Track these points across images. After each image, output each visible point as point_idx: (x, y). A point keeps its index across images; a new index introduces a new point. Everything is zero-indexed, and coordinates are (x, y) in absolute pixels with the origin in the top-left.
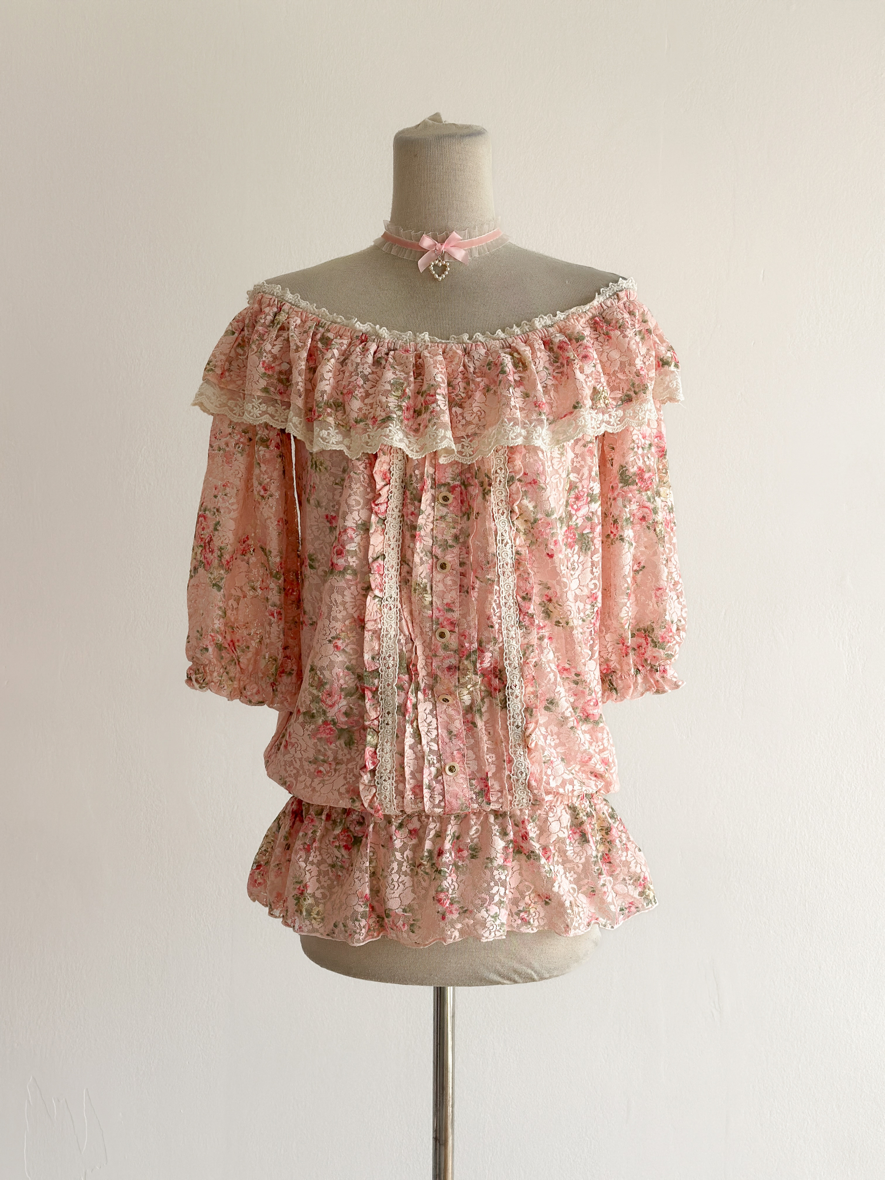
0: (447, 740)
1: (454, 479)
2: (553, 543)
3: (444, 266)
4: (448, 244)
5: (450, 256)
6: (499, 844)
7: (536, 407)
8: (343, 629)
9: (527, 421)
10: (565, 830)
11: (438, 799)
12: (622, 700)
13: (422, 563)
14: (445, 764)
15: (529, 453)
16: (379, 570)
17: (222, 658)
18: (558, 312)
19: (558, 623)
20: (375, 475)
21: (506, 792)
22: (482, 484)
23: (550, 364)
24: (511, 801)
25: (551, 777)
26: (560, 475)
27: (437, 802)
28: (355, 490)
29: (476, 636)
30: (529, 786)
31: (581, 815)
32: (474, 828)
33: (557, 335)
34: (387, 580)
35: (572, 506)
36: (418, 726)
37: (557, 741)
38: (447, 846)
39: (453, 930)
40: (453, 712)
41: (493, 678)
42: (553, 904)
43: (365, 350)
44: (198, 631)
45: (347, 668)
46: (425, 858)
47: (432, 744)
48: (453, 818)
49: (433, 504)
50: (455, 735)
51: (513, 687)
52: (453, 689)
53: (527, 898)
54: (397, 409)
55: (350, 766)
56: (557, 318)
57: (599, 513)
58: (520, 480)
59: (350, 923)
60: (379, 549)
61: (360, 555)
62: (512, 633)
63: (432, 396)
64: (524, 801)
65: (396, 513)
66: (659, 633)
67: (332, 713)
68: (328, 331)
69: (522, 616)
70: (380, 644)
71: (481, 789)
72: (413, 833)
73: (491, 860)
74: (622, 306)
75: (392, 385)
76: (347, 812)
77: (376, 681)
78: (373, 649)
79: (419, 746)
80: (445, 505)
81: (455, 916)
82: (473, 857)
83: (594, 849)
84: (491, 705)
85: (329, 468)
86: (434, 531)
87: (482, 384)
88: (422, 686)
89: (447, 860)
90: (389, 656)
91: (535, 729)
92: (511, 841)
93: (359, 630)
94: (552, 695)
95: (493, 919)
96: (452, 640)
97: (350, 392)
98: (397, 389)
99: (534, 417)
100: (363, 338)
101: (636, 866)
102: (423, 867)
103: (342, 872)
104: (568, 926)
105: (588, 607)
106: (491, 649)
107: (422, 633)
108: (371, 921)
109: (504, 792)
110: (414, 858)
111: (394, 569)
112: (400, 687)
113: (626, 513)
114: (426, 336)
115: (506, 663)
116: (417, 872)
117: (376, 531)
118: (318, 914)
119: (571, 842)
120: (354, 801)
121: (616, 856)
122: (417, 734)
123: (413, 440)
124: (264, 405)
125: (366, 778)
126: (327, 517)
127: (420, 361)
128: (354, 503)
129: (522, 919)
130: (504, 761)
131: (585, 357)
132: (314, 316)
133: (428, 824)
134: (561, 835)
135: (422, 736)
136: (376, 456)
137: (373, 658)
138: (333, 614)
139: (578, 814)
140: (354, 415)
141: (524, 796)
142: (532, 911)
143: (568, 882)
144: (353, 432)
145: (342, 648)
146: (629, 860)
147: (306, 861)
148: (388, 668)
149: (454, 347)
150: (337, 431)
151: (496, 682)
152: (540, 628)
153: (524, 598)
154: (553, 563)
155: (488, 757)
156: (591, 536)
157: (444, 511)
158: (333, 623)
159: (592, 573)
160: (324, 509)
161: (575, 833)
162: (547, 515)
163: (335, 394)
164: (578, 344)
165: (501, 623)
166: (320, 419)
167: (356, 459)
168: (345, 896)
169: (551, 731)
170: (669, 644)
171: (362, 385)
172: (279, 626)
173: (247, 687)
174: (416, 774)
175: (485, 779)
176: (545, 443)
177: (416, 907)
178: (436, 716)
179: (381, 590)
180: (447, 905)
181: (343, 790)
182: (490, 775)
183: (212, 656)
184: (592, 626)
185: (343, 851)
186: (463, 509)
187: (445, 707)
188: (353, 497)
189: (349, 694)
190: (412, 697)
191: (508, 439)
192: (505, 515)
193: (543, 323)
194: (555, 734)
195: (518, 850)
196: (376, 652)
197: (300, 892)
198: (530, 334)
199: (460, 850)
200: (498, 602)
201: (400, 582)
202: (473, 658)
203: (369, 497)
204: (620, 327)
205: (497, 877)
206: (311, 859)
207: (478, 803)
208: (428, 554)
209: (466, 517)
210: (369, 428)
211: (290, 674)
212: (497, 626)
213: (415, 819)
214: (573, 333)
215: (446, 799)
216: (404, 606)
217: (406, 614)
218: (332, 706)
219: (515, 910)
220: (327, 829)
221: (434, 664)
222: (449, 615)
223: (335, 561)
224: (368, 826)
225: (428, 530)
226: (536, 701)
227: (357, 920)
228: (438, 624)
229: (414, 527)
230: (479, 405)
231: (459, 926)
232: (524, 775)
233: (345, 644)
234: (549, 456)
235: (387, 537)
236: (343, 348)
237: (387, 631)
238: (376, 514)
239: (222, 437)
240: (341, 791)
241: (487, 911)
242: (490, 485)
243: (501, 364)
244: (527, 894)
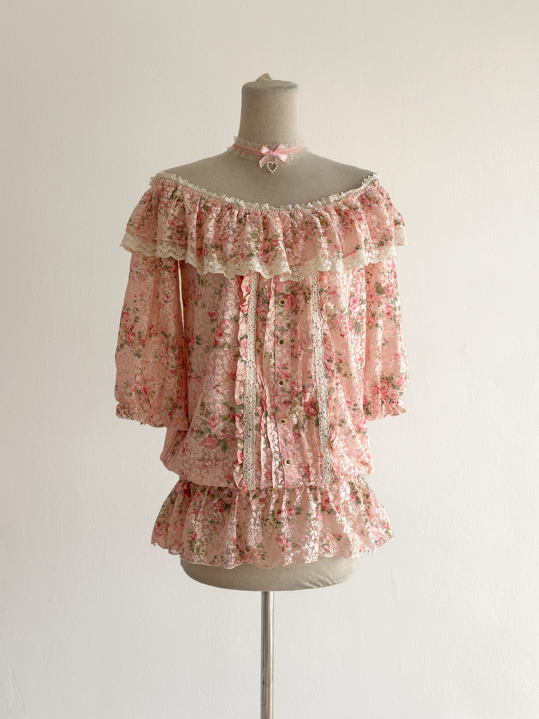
0: (284, 445)
1: (287, 291)
2: (344, 328)
3: (275, 165)
4: (278, 151)
5: (278, 158)
6: (313, 505)
7: (336, 248)
8: (222, 380)
9: (331, 257)
10: (348, 496)
11: (280, 479)
12: (374, 420)
13: (269, 340)
14: (284, 460)
15: (331, 275)
16: (244, 345)
17: (140, 399)
18: (342, 193)
19: (345, 375)
20: (242, 289)
21: (319, 475)
22: (304, 294)
23: (340, 223)
24: (322, 480)
25: (344, 465)
26: (347, 288)
27: (280, 482)
28: (230, 297)
29: (301, 383)
30: (333, 471)
31: (356, 487)
32: (299, 497)
33: (343, 206)
34: (248, 350)
35: (352, 306)
36: (267, 437)
37: (345, 444)
38: (284, 507)
39: (289, 557)
40: (287, 429)
41: (310, 408)
42: (342, 540)
43: (232, 214)
44: (125, 383)
45: (224, 404)
46: (270, 515)
47: (276, 447)
48: (286, 491)
49: (275, 306)
50: (289, 442)
51: (323, 413)
52: (288, 414)
53: (328, 537)
54: (255, 249)
55: (225, 462)
56: (341, 196)
57: (365, 310)
58: (325, 291)
59: (225, 556)
60: (244, 332)
61: (232, 336)
62: (322, 381)
63: (276, 241)
64: (329, 480)
65: (253, 311)
66: (396, 379)
67: (214, 431)
68: (207, 202)
69: (327, 371)
70: (244, 389)
71: (305, 474)
72: (262, 501)
73: (309, 515)
74: (376, 189)
75: (251, 235)
76: (220, 489)
77: (242, 411)
78: (240, 392)
79: (269, 449)
80: (282, 306)
81: (290, 549)
82: (298, 513)
83: (363, 507)
84: (309, 423)
85: (211, 284)
86: (276, 322)
87: (303, 235)
88: (269, 413)
89: (284, 516)
90: (250, 396)
91: (335, 437)
92: (320, 504)
93: (231, 381)
94: (343, 417)
95: (312, 550)
96: (287, 386)
97: (226, 239)
98: (254, 238)
99: (336, 254)
100: (230, 206)
101: (383, 517)
102: (269, 521)
103: (218, 526)
104: (351, 552)
105: (359, 365)
106: (310, 391)
107: (268, 382)
108: (237, 554)
109: (318, 475)
110: (263, 516)
111: (252, 344)
112: (257, 414)
113: (379, 310)
114: (267, 206)
115: (319, 399)
116: (265, 524)
117: (242, 322)
118: (203, 551)
119: (351, 503)
120: (229, 483)
121: (372, 511)
122: (267, 442)
123: (265, 267)
124: (169, 246)
125: (238, 468)
126: (209, 313)
127: (266, 220)
128: (229, 305)
129: (325, 549)
130: (318, 457)
131: (360, 219)
132: (198, 193)
133: (271, 495)
134: (347, 499)
135: (270, 443)
136: (242, 278)
137: (240, 397)
138: (216, 371)
139: (354, 487)
140: (229, 253)
141: (329, 477)
142: (330, 545)
143: (349, 526)
144: (228, 263)
145: (221, 392)
146: (379, 513)
147: (195, 520)
148: (250, 403)
149: (284, 212)
150: (218, 262)
151: (312, 410)
152: (337, 378)
153: (328, 361)
154: (344, 340)
155: (308, 454)
156: (361, 324)
157: (282, 309)
158: (216, 377)
159: (361, 345)
160: (207, 309)
161: (353, 498)
162: (341, 312)
163: (215, 240)
164: (356, 211)
165: (316, 375)
166: (208, 255)
167: (231, 279)
168: (222, 540)
169: (342, 438)
170: (401, 387)
171: (232, 235)
172: (175, 379)
173: (154, 416)
174: (267, 466)
175: (308, 468)
176: (341, 270)
177: (265, 544)
178: (277, 431)
179: (246, 357)
180: (285, 543)
181: (222, 476)
182: (310, 465)
183: (134, 398)
184: (360, 376)
185: (219, 513)
186: (293, 308)
187: (282, 425)
188: (229, 302)
189: (225, 419)
190: (263, 419)
191: (322, 267)
192: (317, 312)
193: (334, 199)
194: (344, 440)
195: (323, 509)
196: (242, 394)
197: (193, 538)
198: (327, 205)
199: (290, 510)
200: (314, 363)
201: (255, 352)
202: (300, 396)
203: (238, 301)
204: (377, 202)
205: (313, 525)
206: (198, 518)
207: (303, 481)
208: (273, 335)
209: (294, 313)
210: (239, 260)
211: (180, 408)
212: (314, 377)
213: (263, 492)
214: (352, 205)
215: (285, 480)
216: (258, 366)
217: (259, 371)
218: (214, 426)
219: (321, 544)
220: (207, 501)
221: (275, 401)
222: (285, 371)
223: (217, 339)
224: (235, 497)
225: (273, 321)
226: (336, 421)
227: (229, 553)
228: (278, 377)
229: (264, 319)
230: (302, 247)
231: (292, 554)
232: (330, 464)
233: (223, 389)
234: (341, 277)
235: (248, 325)
236: (218, 213)
237: (249, 381)
238: (243, 311)
239: (138, 265)
240: (220, 477)
241: (308, 545)
242: (310, 294)
243: (315, 223)
244: (328, 534)
